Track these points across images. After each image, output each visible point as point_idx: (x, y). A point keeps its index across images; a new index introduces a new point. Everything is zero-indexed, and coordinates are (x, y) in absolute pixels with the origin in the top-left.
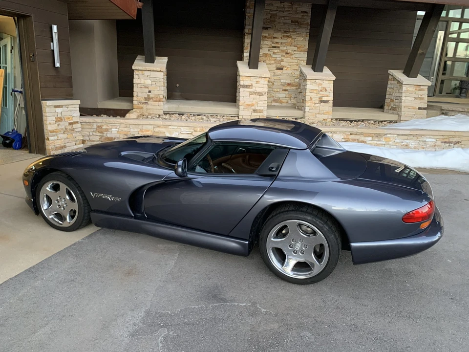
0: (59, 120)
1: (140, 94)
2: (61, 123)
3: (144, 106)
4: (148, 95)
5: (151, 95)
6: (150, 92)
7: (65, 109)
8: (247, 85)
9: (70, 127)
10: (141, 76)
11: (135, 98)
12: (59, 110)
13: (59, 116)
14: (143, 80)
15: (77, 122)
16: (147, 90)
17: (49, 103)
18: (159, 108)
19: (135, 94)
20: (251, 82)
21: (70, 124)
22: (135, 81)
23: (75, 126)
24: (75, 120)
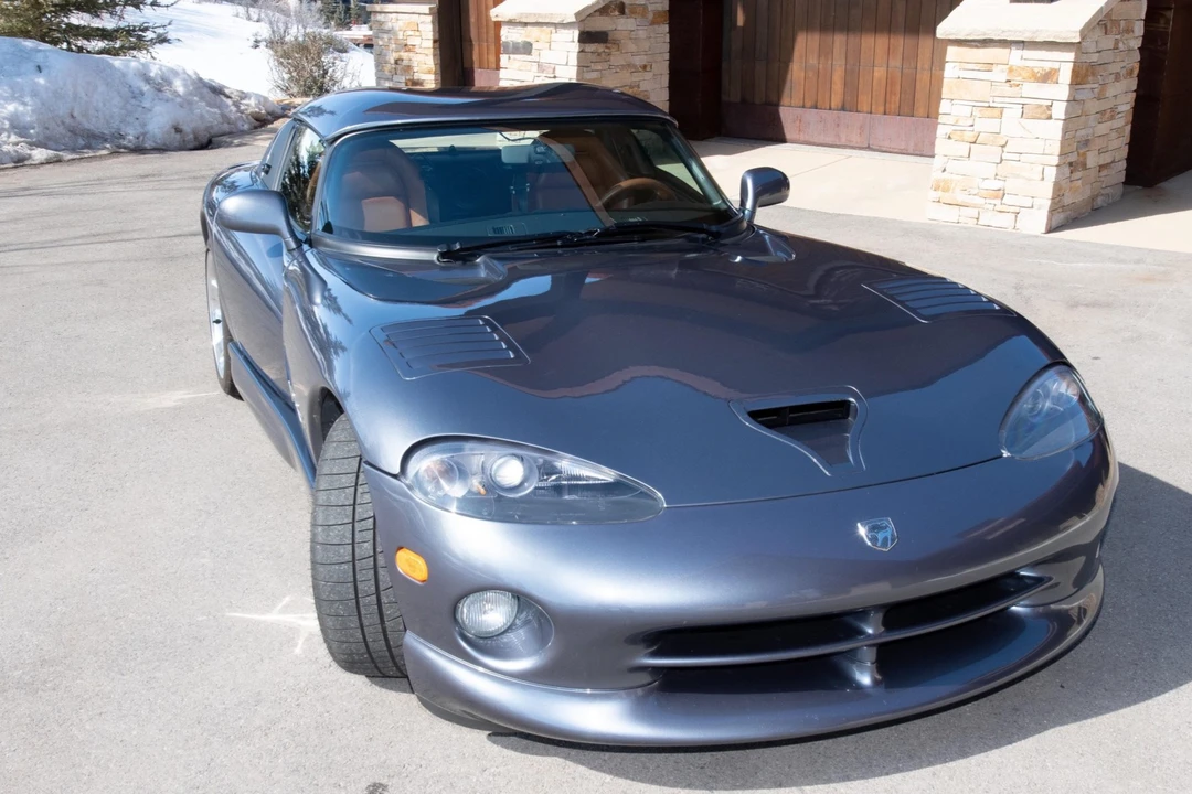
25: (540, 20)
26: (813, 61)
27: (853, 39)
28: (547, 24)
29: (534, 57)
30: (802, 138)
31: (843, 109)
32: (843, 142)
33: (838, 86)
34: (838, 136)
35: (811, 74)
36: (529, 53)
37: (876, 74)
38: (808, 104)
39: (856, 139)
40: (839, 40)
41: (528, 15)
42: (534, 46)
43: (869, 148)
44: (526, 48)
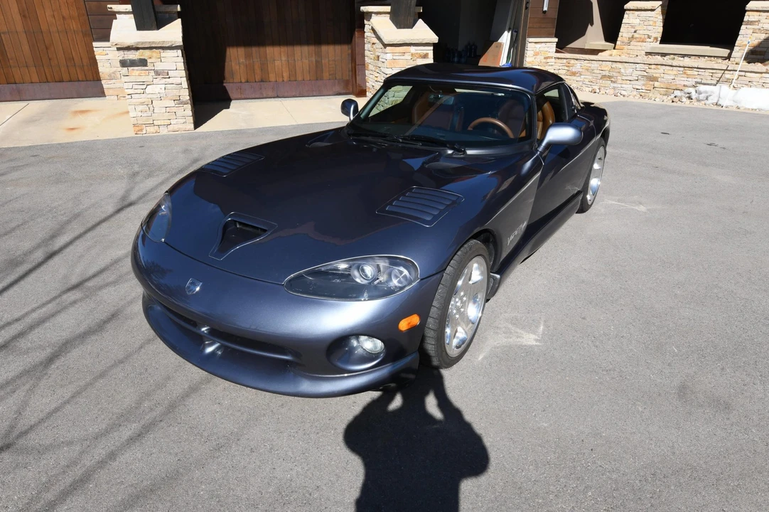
0: (536, 54)
1: (625, 35)
2: (538, 57)
3: (626, 47)
4: (633, 35)
5: (636, 35)
6: (635, 32)
7: (543, 45)
8: (752, 22)
9: (545, 60)
10: (631, 15)
11: (619, 39)
12: (538, 46)
13: (538, 50)
14: (631, 20)
15: (552, 58)
16: (633, 30)
17: (531, 40)
18: (640, 48)
19: (620, 34)
20: (760, 17)
21: (545, 58)
22: (624, 21)
23: (548, 60)
24: (550, 55)
25: (153, 46)
26: (242, 60)
27: (262, 49)
28: (156, 48)
29: (150, 66)
30: (243, 97)
31: (262, 81)
32: (265, 96)
33: (258, 71)
34: (262, 94)
35: (242, 66)
36: (146, 65)
37: (276, 64)
38: (243, 81)
39: (270, 94)
40: (254, 50)
41: (143, 43)
42: (149, 61)
43: (278, 97)
44: (143, 63)
